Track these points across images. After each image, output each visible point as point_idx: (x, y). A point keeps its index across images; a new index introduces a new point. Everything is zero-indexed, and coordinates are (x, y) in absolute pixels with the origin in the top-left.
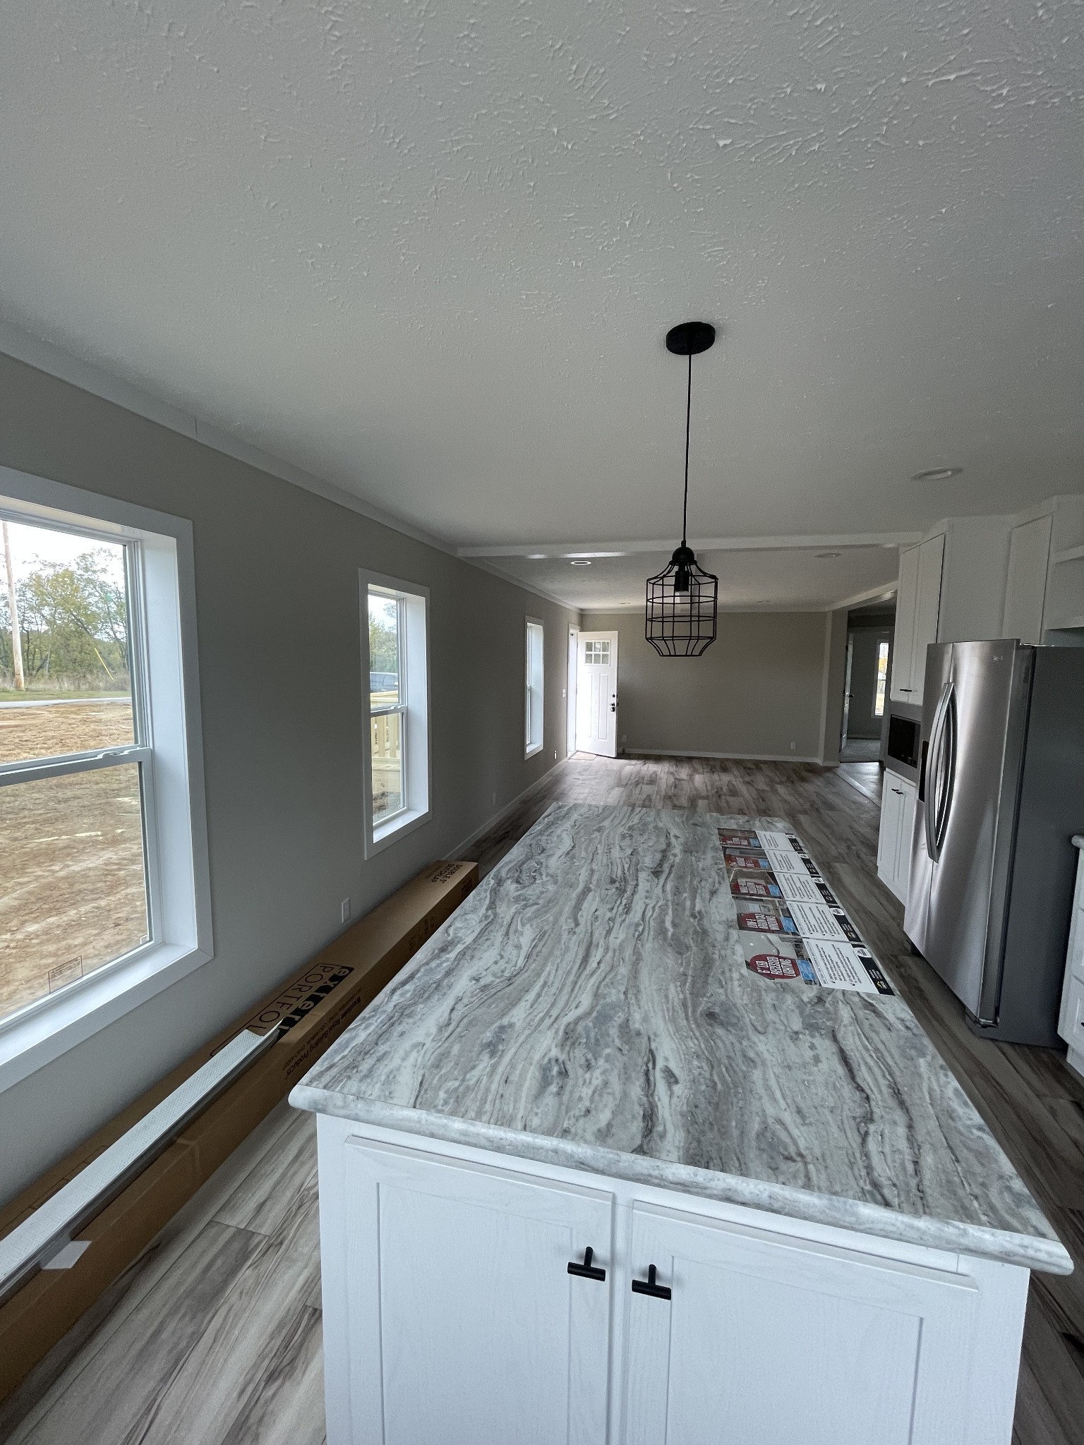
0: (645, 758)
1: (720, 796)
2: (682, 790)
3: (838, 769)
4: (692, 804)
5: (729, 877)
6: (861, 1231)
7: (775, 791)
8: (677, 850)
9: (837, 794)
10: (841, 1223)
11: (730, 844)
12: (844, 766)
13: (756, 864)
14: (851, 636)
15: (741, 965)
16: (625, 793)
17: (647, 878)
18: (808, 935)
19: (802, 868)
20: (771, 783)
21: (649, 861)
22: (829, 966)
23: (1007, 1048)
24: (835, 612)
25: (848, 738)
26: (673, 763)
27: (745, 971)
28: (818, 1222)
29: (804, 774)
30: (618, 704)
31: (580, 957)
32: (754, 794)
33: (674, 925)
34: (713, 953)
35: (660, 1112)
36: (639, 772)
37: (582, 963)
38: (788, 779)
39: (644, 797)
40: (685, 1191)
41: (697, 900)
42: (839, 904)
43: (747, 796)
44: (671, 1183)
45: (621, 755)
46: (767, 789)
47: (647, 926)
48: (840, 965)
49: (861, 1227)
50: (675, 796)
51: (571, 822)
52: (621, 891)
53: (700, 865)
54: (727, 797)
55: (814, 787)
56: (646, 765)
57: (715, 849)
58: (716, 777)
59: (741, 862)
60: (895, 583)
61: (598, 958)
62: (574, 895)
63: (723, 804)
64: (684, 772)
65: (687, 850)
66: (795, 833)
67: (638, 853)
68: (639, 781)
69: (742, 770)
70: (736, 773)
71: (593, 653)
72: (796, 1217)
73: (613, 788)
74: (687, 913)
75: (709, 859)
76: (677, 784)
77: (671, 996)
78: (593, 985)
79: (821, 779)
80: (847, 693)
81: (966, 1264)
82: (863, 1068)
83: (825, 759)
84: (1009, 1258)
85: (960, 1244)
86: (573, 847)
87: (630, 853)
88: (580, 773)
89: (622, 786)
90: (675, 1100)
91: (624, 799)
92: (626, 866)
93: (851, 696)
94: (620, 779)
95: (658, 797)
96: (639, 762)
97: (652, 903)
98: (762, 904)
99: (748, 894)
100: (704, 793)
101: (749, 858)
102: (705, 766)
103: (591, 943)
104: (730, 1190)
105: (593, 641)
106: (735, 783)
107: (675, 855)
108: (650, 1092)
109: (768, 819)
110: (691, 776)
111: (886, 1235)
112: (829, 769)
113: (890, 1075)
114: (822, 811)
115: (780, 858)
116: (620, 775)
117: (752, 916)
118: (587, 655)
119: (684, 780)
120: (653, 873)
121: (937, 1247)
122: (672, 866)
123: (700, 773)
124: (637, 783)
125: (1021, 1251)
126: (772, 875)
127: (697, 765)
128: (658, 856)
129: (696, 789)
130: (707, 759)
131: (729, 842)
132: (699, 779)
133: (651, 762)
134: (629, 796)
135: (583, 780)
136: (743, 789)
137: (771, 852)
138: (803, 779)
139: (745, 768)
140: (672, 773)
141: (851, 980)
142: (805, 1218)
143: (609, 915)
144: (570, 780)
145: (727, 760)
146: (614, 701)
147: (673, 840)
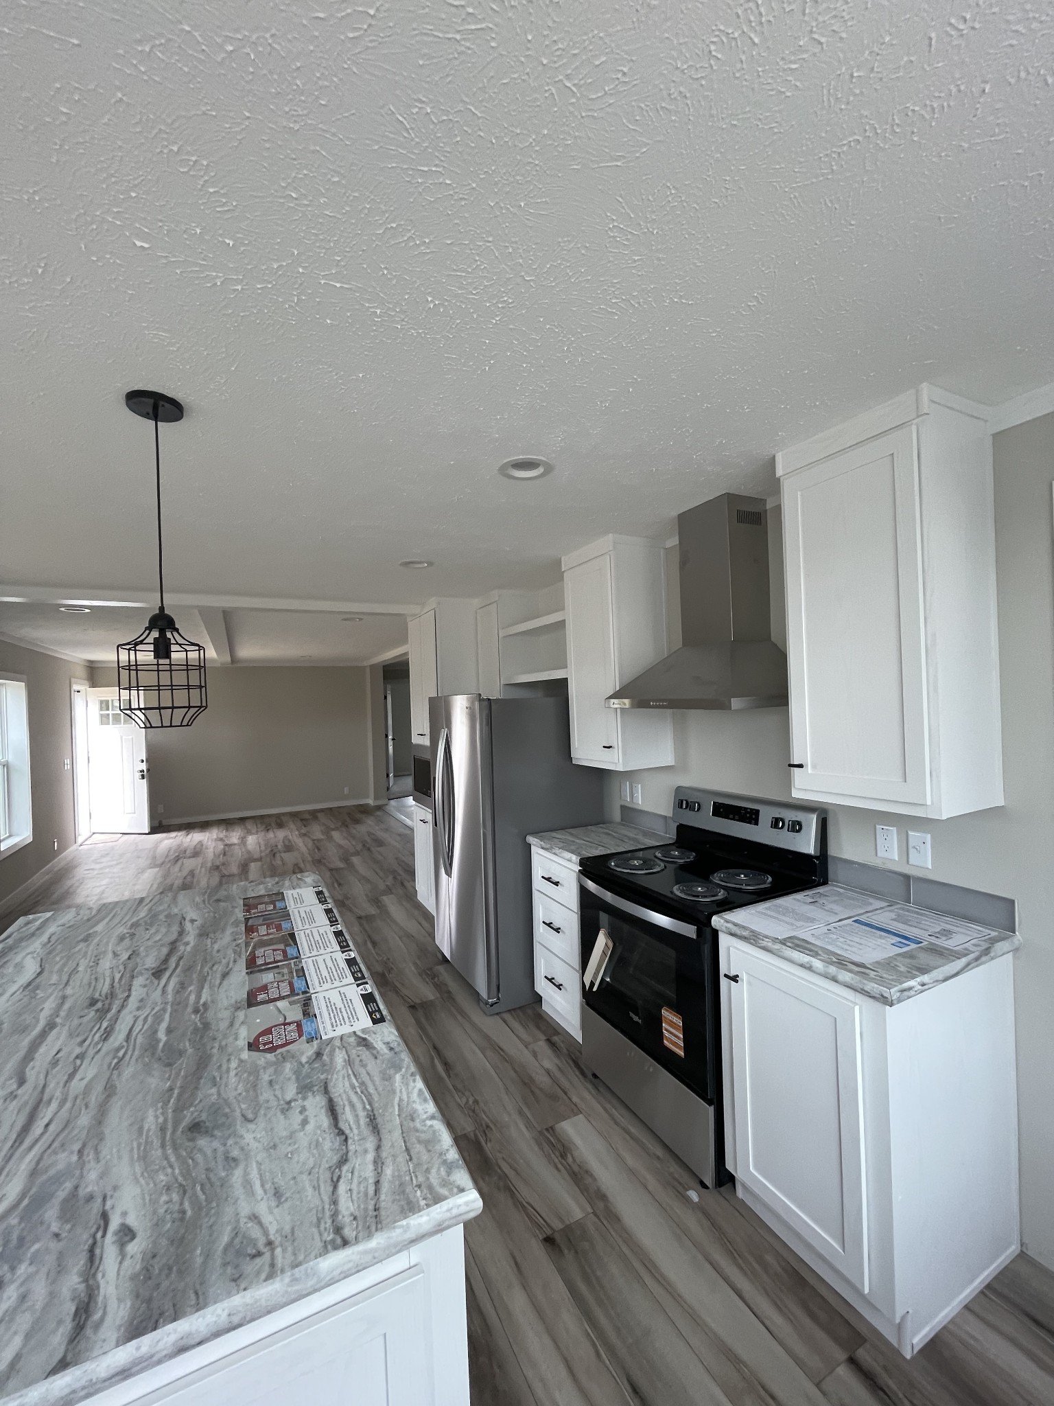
0: (189, 827)
1: (274, 855)
2: (232, 856)
3: (387, 807)
4: (243, 870)
5: (246, 952)
6: (323, 1288)
7: (330, 838)
8: (191, 938)
9: (386, 830)
10: (304, 1292)
11: (254, 913)
12: (393, 803)
13: (279, 928)
14: (389, 687)
15: (242, 1050)
16: (160, 874)
17: (144, 983)
18: (318, 989)
19: (323, 919)
20: (327, 831)
21: (151, 961)
22: (332, 1015)
23: (507, 1016)
24: (372, 666)
25: (394, 776)
26: (221, 828)
27: (245, 1055)
28: (282, 1307)
29: (358, 816)
30: (148, 770)
31: (18, 1127)
32: (310, 844)
33: (169, 1031)
34: (212, 1048)
35: (102, 1291)
36: (179, 846)
37: (19, 1136)
38: (343, 824)
39: (185, 873)
40: (125, 1379)
41: (205, 990)
42: (352, 947)
43: (304, 849)
44: (105, 1381)
45: (157, 827)
46: (322, 837)
47: (131, 1047)
48: (343, 1010)
49: (322, 1284)
50: (223, 864)
51: (44, 938)
52: (103, 1013)
53: (216, 947)
54: (283, 855)
55: (368, 826)
56: (190, 836)
57: (236, 923)
58: (271, 835)
59: (263, 930)
60: (406, 646)
61: (46, 1120)
62: (26, 1042)
63: (278, 862)
64: (235, 836)
65: (203, 934)
66: (323, 884)
67: (138, 955)
68: (179, 856)
69: (299, 823)
70: (292, 826)
71: (110, 712)
72: (260, 1317)
73: (143, 871)
74: (190, 1009)
75: (229, 939)
76: (227, 850)
77: (146, 1127)
78: (30, 1162)
79: (372, 818)
80: (390, 737)
81: (414, 1255)
82: (347, 1109)
83: (376, 798)
84: (440, 1228)
85: (405, 1240)
86: (39, 974)
87: (127, 957)
88: (95, 861)
89: (155, 866)
90: (127, 1263)
91: (158, 881)
92: (118, 976)
93: (393, 739)
94: (154, 858)
95: (203, 870)
96: (180, 834)
97: (143, 1014)
98: (276, 970)
99: (266, 964)
100: (256, 856)
101: (272, 923)
102: (259, 826)
103: (41, 1100)
104: (182, 1338)
105: (110, 699)
106: (291, 837)
107: (187, 944)
108: (93, 1271)
109: (299, 876)
110: (243, 840)
111: (346, 1275)
112: (379, 808)
113: (370, 1104)
114: (373, 849)
115: (303, 915)
116: (155, 851)
117: (265, 988)
118: (102, 716)
119: (235, 844)
120: (153, 974)
121: (388, 1257)
122: (181, 958)
123: (254, 834)
124: (177, 859)
125: (448, 1215)
126: (292, 936)
127: (249, 825)
128: (165, 951)
129: (249, 852)
130: (262, 817)
131: (253, 911)
132: (252, 840)
133: (196, 830)
134: (165, 877)
135: (101, 869)
136: (299, 842)
137: (296, 911)
138: (357, 821)
139: (302, 820)
140: (221, 840)
141: (350, 1022)
142: (269, 1312)
143: (78, 1051)
144: (80, 872)
145: (283, 814)
146: (144, 767)
147: (188, 926)
